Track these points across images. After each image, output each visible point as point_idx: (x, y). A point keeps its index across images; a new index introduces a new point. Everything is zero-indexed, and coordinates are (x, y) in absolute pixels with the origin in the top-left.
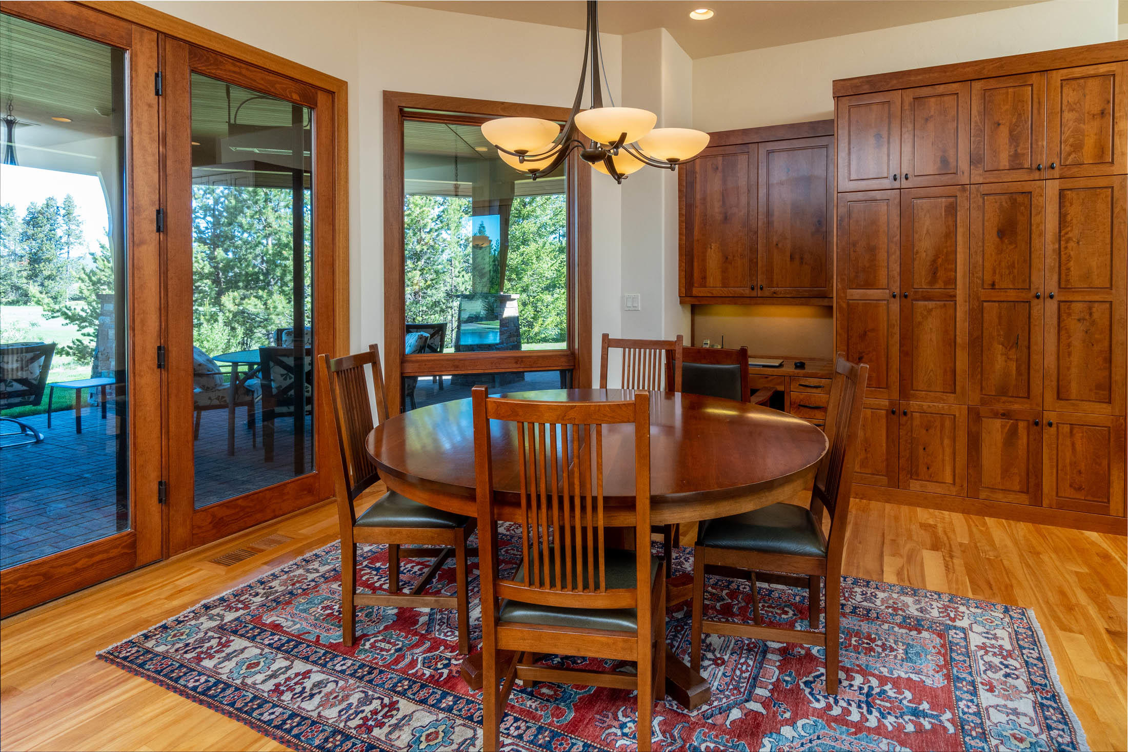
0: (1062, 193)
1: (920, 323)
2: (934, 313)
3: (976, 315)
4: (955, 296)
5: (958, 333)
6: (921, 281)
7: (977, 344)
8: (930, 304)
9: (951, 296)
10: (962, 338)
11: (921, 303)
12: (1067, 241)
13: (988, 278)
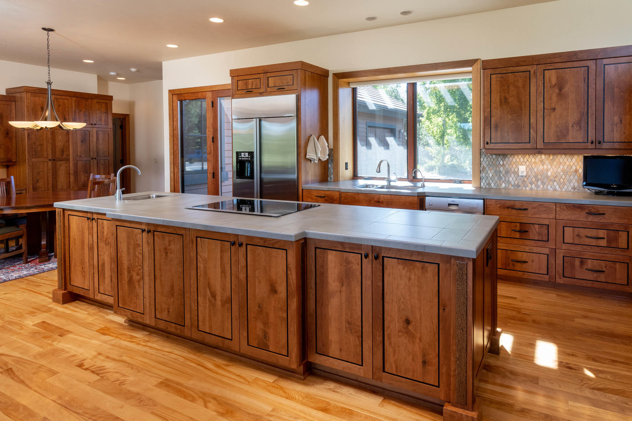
0: (97, 131)
1: (59, 168)
2: (63, 165)
3: (76, 165)
4: (69, 159)
5: (71, 170)
6: (58, 155)
7: (76, 173)
8: (62, 162)
9: (68, 160)
10: (72, 172)
11: (59, 162)
12: (99, 144)
13: (79, 154)
